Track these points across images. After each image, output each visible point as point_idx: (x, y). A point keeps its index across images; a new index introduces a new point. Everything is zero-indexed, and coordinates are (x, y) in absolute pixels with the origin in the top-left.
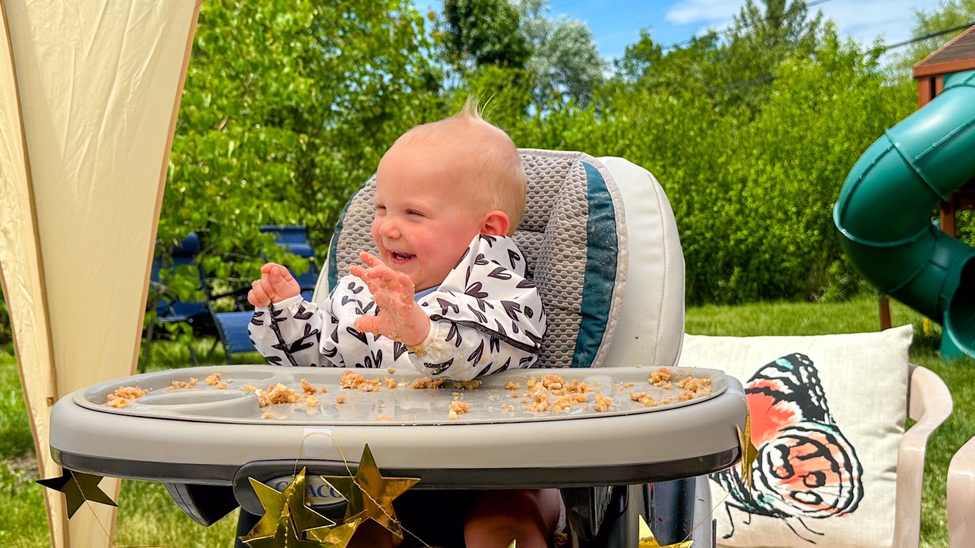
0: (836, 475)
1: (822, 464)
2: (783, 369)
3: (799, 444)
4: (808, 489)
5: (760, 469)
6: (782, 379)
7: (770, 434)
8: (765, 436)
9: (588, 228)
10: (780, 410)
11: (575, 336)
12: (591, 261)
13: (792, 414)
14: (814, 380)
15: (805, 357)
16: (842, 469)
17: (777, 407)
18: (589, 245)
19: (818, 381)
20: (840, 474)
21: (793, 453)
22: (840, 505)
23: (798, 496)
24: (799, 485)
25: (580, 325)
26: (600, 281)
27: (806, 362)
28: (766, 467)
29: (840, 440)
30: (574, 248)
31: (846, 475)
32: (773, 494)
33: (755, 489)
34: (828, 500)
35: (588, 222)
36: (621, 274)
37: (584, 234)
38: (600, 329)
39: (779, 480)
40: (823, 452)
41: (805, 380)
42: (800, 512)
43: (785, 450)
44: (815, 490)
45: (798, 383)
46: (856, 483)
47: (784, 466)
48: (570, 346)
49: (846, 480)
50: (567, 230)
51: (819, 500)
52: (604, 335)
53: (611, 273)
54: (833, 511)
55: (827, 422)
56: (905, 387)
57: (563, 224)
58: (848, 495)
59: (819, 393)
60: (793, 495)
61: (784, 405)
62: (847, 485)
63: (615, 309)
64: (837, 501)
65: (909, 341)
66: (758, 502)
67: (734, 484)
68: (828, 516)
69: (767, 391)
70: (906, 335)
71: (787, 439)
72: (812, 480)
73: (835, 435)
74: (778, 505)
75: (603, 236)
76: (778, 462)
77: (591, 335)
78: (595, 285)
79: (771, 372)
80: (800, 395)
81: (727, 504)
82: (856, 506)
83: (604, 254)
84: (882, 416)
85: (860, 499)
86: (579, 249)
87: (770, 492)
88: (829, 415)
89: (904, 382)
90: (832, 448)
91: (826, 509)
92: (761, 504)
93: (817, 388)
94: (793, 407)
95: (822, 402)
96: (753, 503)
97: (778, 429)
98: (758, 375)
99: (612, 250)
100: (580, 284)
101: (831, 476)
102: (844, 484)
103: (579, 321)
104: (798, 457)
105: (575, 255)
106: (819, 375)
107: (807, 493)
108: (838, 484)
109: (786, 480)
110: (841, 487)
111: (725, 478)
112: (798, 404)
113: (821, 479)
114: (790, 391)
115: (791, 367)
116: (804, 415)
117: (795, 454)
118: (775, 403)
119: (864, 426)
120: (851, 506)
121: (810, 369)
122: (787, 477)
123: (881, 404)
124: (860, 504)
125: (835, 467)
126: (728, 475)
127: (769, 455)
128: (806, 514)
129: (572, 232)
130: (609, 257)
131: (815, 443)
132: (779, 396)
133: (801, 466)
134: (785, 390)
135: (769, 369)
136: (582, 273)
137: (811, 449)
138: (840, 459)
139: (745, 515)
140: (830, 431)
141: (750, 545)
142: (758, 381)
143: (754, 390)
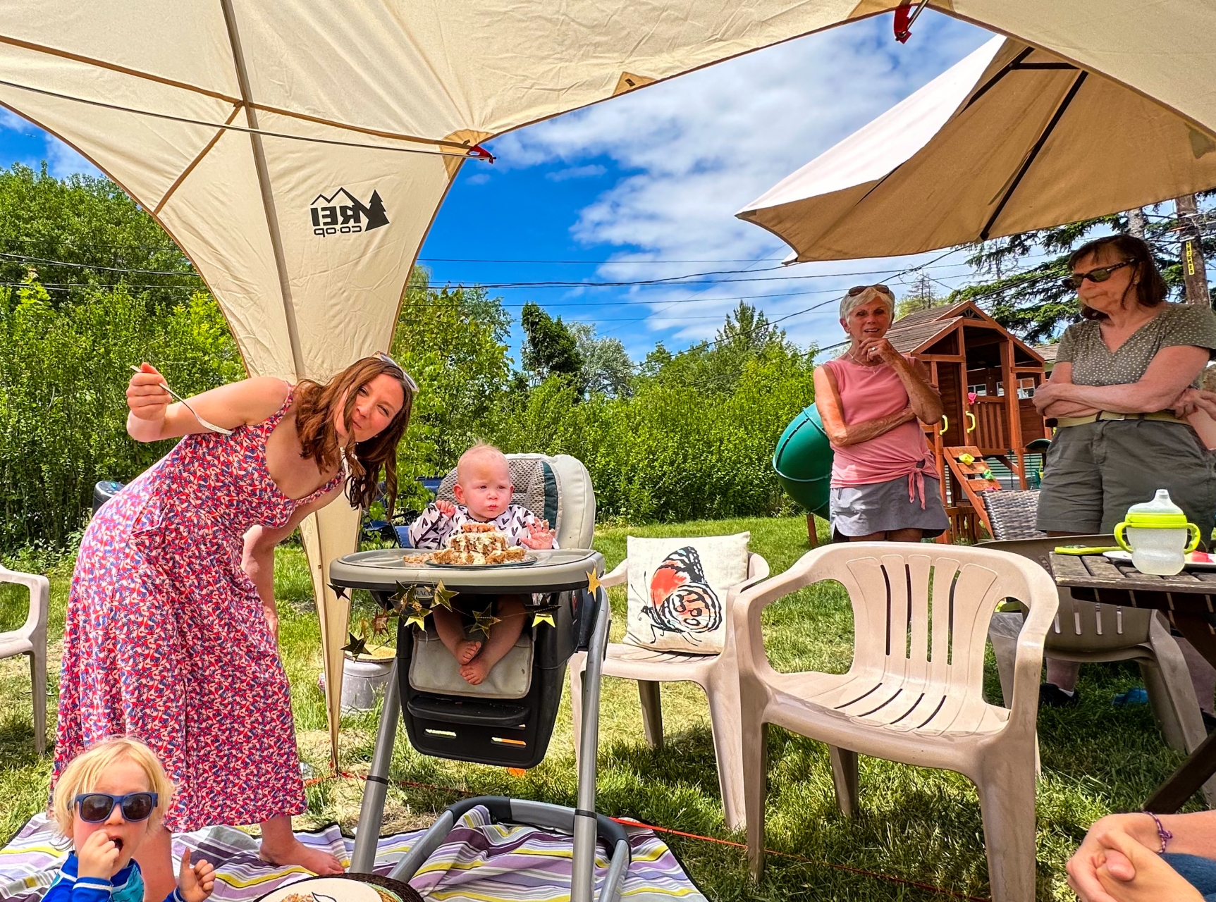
0: (708, 610)
1: (700, 604)
2: (681, 555)
3: (688, 594)
4: (693, 618)
5: (669, 607)
6: (680, 560)
7: (674, 589)
8: (671, 591)
10: (679, 576)
12: (547, 502)
13: (685, 578)
14: (697, 561)
15: (693, 549)
16: (711, 607)
18: (545, 495)
19: (699, 562)
21: (686, 599)
23: (688, 621)
24: (688, 616)
27: (693, 551)
28: (671, 606)
29: (710, 592)
30: (539, 497)
31: (712, 610)
32: (675, 620)
33: (666, 618)
34: (703, 623)
35: (544, 486)
37: (542, 491)
39: (678, 613)
40: (701, 598)
41: (692, 560)
42: (689, 629)
43: (681, 597)
44: (696, 618)
45: (688, 562)
46: (717, 615)
47: (681, 606)
51: (698, 623)
53: (556, 508)
54: (706, 629)
55: (703, 582)
56: (746, 565)
57: (534, 488)
58: (713, 621)
59: (699, 567)
60: (685, 620)
61: (681, 574)
62: (713, 615)
63: (558, 522)
64: (708, 624)
65: (748, 540)
66: (668, 625)
67: (655, 615)
68: (704, 632)
69: (672, 566)
70: (747, 537)
71: (682, 592)
72: (695, 613)
73: (707, 589)
74: (678, 626)
75: (551, 492)
76: (678, 603)
79: (675, 557)
80: (689, 568)
81: (652, 625)
82: (717, 627)
83: (552, 499)
84: (733, 579)
85: (719, 623)
86: (542, 497)
87: (673, 619)
88: (704, 579)
89: (745, 562)
90: (706, 597)
91: (703, 628)
93: (698, 565)
94: (686, 575)
95: (700, 572)
96: (665, 625)
97: (679, 586)
98: (668, 558)
99: (555, 497)
101: (705, 611)
102: (711, 615)
104: (688, 601)
105: (540, 500)
106: (700, 559)
107: (692, 620)
108: (708, 615)
109: (682, 613)
110: (710, 617)
111: (651, 612)
112: (688, 573)
113: (700, 612)
114: (684, 566)
115: (685, 554)
116: (691, 579)
118: (677, 573)
119: (722, 586)
120: (715, 627)
121: (695, 555)
122: (682, 611)
123: (732, 573)
124: (719, 626)
125: (707, 606)
126: (653, 611)
127: (673, 600)
128: (692, 631)
129: (538, 490)
131: (697, 593)
132: (679, 569)
133: (689, 605)
134: (682, 566)
135: (674, 555)
136: (543, 508)
137: (694, 596)
138: (709, 602)
139: (661, 631)
140: (704, 587)
141: (665, 647)
142: (668, 562)
143: (666, 566)
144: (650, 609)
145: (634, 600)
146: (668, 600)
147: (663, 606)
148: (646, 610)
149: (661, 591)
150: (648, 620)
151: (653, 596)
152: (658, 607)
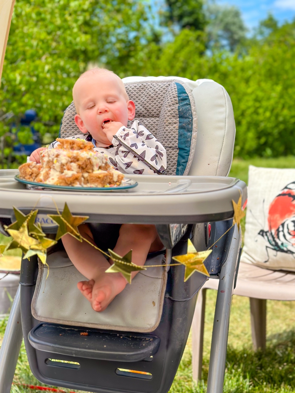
7: (289, 215)
8: (286, 216)
9: (179, 109)
11: (176, 159)
12: (181, 124)
17: (293, 203)
18: (179, 117)
26: (185, 132)
32: (288, 243)
33: (280, 241)
36: (195, 129)
37: (177, 112)
38: (187, 154)
48: (175, 164)
50: (169, 111)
52: (189, 157)
53: (190, 129)
57: (167, 109)
63: (193, 144)
69: (290, 195)
74: (290, 248)
75: (186, 112)
76: (292, 228)
77: (183, 157)
78: (184, 134)
79: (292, 186)
83: (187, 120)
86: (175, 119)
87: (286, 242)
92: (282, 247)
96: (279, 247)
97: (293, 213)
99: (190, 118)
100: (177, 134)
103: (177, 152)
105: (174, 122)
129: (172, 112)
130: (189, 121)
136: (177, 130)
139: (274, 252)
141: (276, 266)
142: (286, 190)
143: (283, 194)
144: (266, 232)
145: (252, 223)
146: (283, 225)
147: (278, 231)
148: (262, 233)
150: (264, 241)
151: (270, 221)
152: (274, 231)
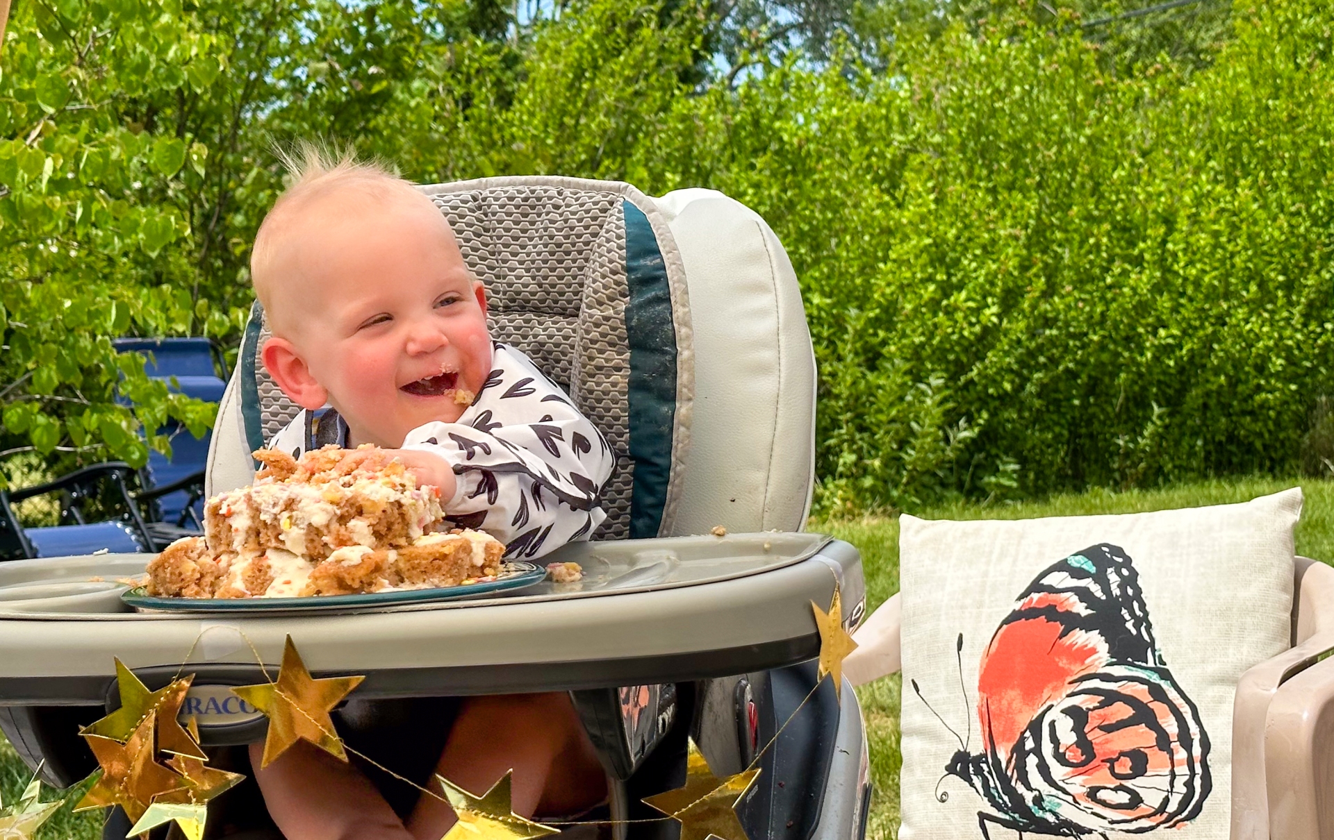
0: (1165, 755)
1: (1141, 737)
2: (1078, 573)
3: (1102, 705)
4: (1118, 782)
5: (1037, 751)
6: (1077, 591)
7: (1055, 689)
8: (1046, 694)
9: (627, 320)
10: (1072, 645)
11: (628, 492)
12: (637, 373)
13: (1093, 651)
14: (1130, 592)
15: (1118, 551)
16: (1175, 745)
17: (1067, 640)
18: (632, 346)
19: (1138, 591)
20: (1171, 753)
21: (1094, 720)
22: (1172, 808)
23: (1102, 795)
24: (1102, 776)
25: (633, 474)
26: (652, 403)
27: (1120, 560)
28: (1047, 748)
29: (1172, 694)
30: (610, 353)
31: (1181, 754)
32: (1060, 794)
33: (1029, 788)
34: (1152, 800)
35: (627, 310)
36: (685, 390)
37: (623, 330)
38: (661, 479)
39: (1069, 769)
40: (1143, 715)
41: (1116, 591)
42: (1105, 823)
43: (1079, 717)
44: (1128, 783)
45: (1104, 598)
46: (1198, 769)
47: (1078, 744)
48: (622, 509)
49: (1181, 764)
50: (597, 325)
51: (1136, 800)
52: (669, 488)
53: (669, 390)
54: (1159, 818)
55: (1151, 664)
56: (1288, 598)
57: (591, 316)
58: (1184, 790)
59: (1138, 613)
61: (1079, 637)
62: (1182, 770)
63: (680, 445)
64: (1166, 801)
65: (1294, 517)
66: (1034, 809)
67: (994, 780)
68: (1152, 828)
69: (1051, 613)
70: (1291, 505)
71: (1083, 697)
72: (1124, 767)
73: (1165, 685)
74: (1068, 812)
75: (651, 331)
76: (1067, 737)
77: (651, 490)
78: (646, 410)
79: (1059, 580)
80: (1107, 617)
81: (983, 817)
82: (1198, 809)
83: (655, 360)
84: (1245, 649)
85: (1204, 795)
86: (619, 354)
87: (1054, 791)
88: (1154, 651)
89: (1285, 590)
90: (1159, 708)
91: (1149, 816)
92: (1040, 814)
93: (1136, 605)
94: (1095, 639)
95: (1143, 629)
96: (1026, 812)
97: (1070, 679)
98: (1036, 586)
99: (665, 353)
100: (623, 410)
101: (1157, 759)
102: (1177, 770)
103: (631, 468)
104: (1100, 728)
105: (612, 364)
106: (1140, 582)
107: (1116, 789)
108: (1167, 771)
109: (1082, 769)
110: (1173, 776)
111: (979, 772)
112: (1101, 634)
113: (1140, 763)
114: (1089, 612)
115: (1093, 570)
116: (1112, 652)
117: (1097, 723)
118: (1064, 634)
119: (1212, 668)
120: (1191, 808)
121: (1125, 572)
122: (1083, 764)
123: (1242, 629)
124: (1205, 804)
125: (1163, 741)
126: (984, 766)
127: (1052, 725)
128: (1115, 826)
129: (605, 328)
130: (663, 364)
132: (1072, 622)
133: (1107, 741)
134: (1081, 609)
135: (1055, 574)
136: (623, 394)
137: (1122, 711)
138: (1171, 727)
140: (1155, 678)
142: (1035, 599)
143: (1029, 613)
144: (977, 760)
145: (920, 732)
146: (1035, 727)
147: (1020, 752)
148: (962, 765)
149: (1012, 695)
150: (969, 798)
151: (987, 718)
152: (1003, 751)
